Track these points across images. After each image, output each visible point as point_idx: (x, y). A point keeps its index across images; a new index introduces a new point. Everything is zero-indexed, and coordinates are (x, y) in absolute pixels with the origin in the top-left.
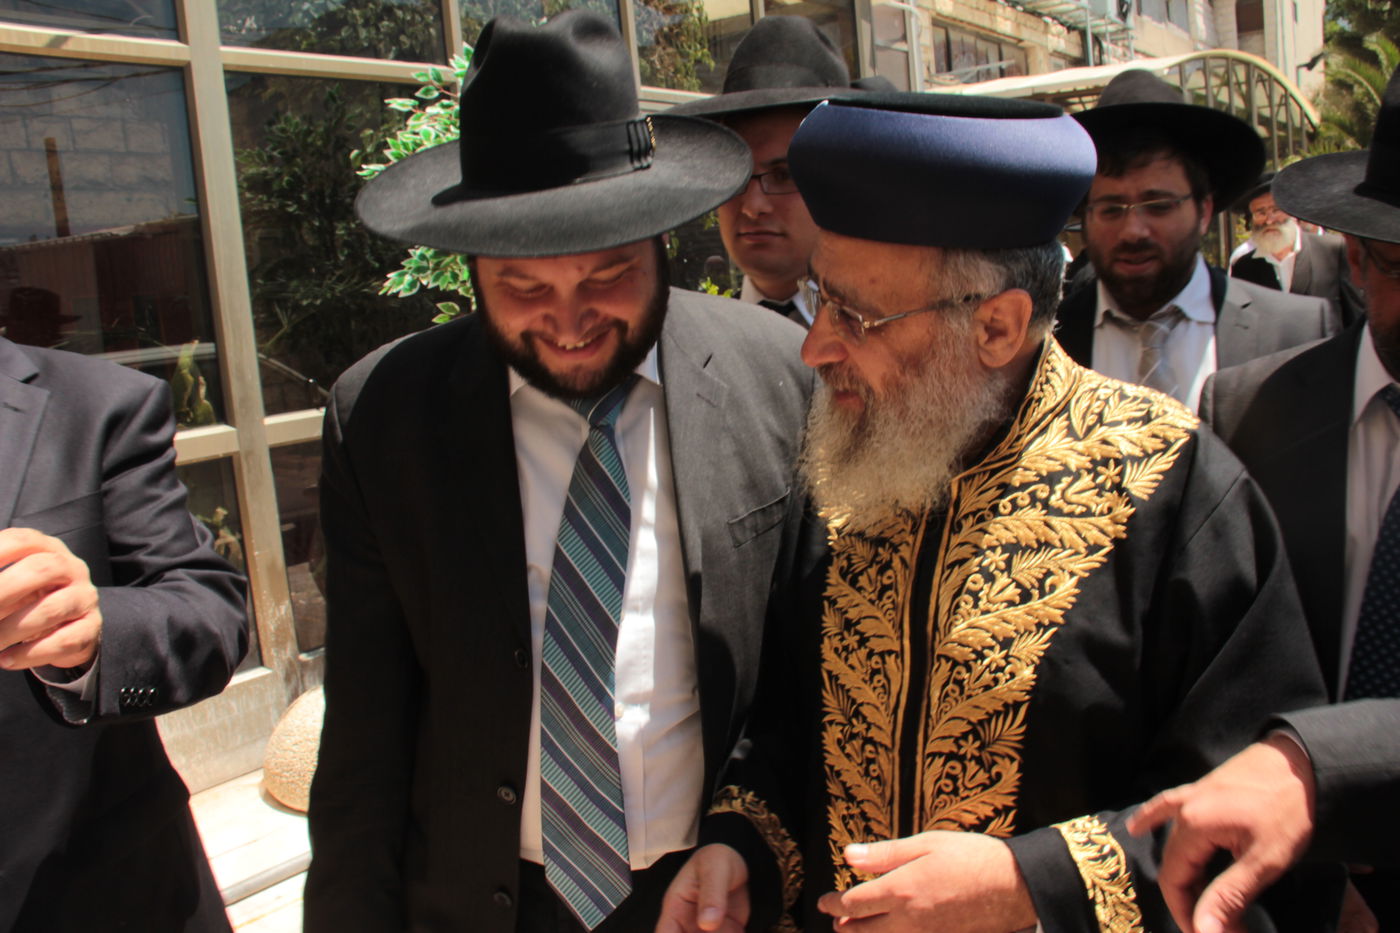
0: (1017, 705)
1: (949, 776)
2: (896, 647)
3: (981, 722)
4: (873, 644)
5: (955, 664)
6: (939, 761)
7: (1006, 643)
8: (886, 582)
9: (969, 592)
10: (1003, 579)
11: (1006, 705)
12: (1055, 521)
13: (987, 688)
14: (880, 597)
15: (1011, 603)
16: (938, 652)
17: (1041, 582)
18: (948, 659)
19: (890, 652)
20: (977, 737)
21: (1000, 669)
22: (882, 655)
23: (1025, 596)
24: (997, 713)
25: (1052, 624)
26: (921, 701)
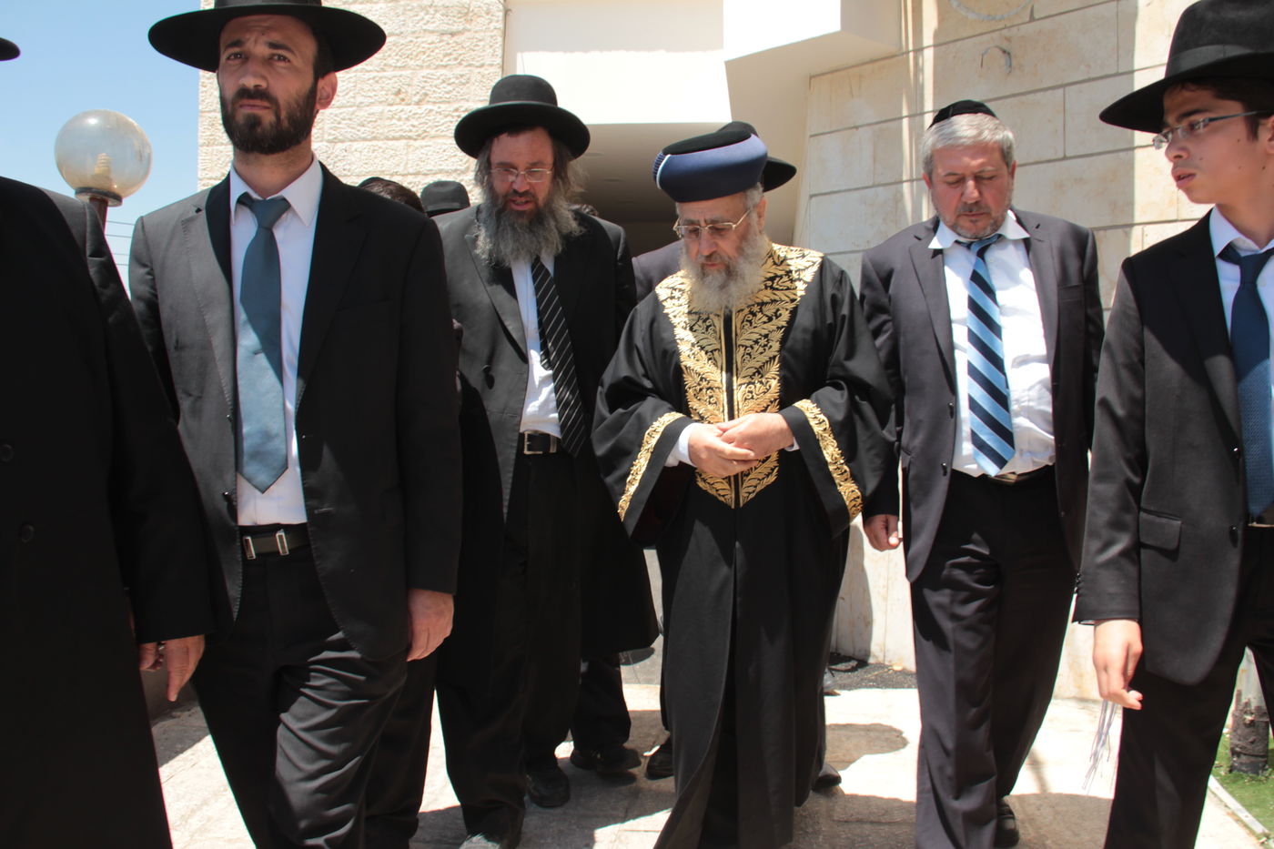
0: (774, 357)
1: (749, 392)
2: (719, 347)
3: (760, 367)
4: (707, 348)
5: (747, 347)
6: (743, 386)
7: (766, 336)
8: (708, 324)
9: (747, 321)
10: (759, 315)
11: (770, 358)
12: (775, 292)
13: (761, 353)
14: (707, 330)
15: (765, 323)
16: (739, 343)
17: (776, 313)
18: (743, 346)
19: (715, 350)
20: (759, 373)
21: (766, 345)
22: (712, 352)
23: (770, 319)
24: (767, 362)
25: (783, 327)
26: (732, 364)
